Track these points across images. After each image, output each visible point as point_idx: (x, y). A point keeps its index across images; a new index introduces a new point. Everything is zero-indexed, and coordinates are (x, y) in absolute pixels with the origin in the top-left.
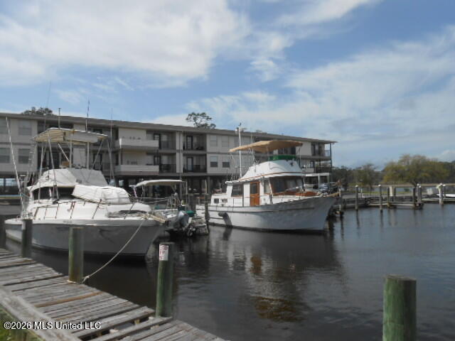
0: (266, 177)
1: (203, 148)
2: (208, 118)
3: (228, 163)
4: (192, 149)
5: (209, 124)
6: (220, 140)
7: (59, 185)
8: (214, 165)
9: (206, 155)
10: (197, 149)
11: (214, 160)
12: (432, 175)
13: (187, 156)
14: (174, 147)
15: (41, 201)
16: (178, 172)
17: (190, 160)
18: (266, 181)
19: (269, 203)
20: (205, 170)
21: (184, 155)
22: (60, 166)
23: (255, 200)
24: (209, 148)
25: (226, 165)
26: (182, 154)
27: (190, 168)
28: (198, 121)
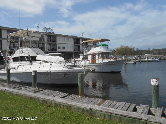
0: (99, 52)
1: (55, 41)
2: (51, 30)
3: (64, 47)
4: (51, 41)
5: (52, 32)
6: (62, 38)
7: (31, 55)
8: (59, 48)
9: (56, 44)
10: (52, 42)
11: (59, 46)
12: (130, 52)
13: (49, 44)
14: (44, 41)
15: (20, 62)
16: (46, 50)
17: (50, 46)
18: (99, 54)
19: (102, 62)
20: (56, 50)
21: (48, 44)
22: (23, 47)
23: (94, 61)
24: (57, 41)
25: (64, 48)
26: (47, 43)
27: (50, 49)
28: (47, 31)
